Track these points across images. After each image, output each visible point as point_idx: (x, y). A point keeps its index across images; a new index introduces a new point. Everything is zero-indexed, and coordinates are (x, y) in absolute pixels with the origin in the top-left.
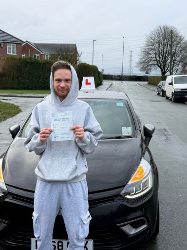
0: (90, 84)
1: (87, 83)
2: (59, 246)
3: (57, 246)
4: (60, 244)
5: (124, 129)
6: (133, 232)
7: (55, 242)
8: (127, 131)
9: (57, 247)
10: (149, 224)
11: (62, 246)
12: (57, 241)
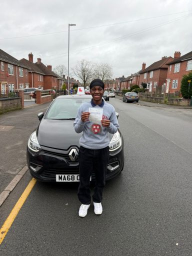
1: (80, 91)
2: (72, 178)
6: (113, 169)
10: (120, 165)
11: (74, 178)
12: (71, 175)
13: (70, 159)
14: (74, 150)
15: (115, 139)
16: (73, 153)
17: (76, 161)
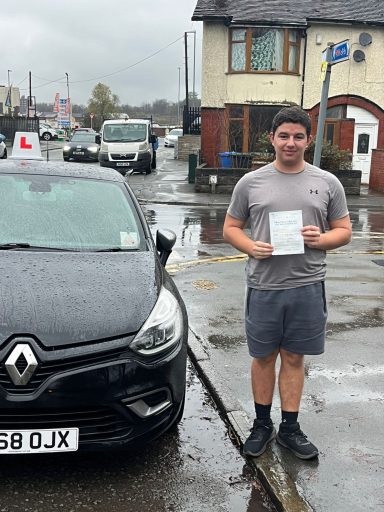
0: (30, 147)
1: (24, 145)
2: (13, 441)
3: (9, 442)
4: (17, 438)
5: (124, 236)
6: (149, 412)
7: (6, 435)
8: (129, 239)
9: (9, 444)
11: (20, 441)
12: (10, 432)
13: (8, 378)
14: (23, 349)
15: (158, 317)
16: (22, 360)
17: (29, 385)
